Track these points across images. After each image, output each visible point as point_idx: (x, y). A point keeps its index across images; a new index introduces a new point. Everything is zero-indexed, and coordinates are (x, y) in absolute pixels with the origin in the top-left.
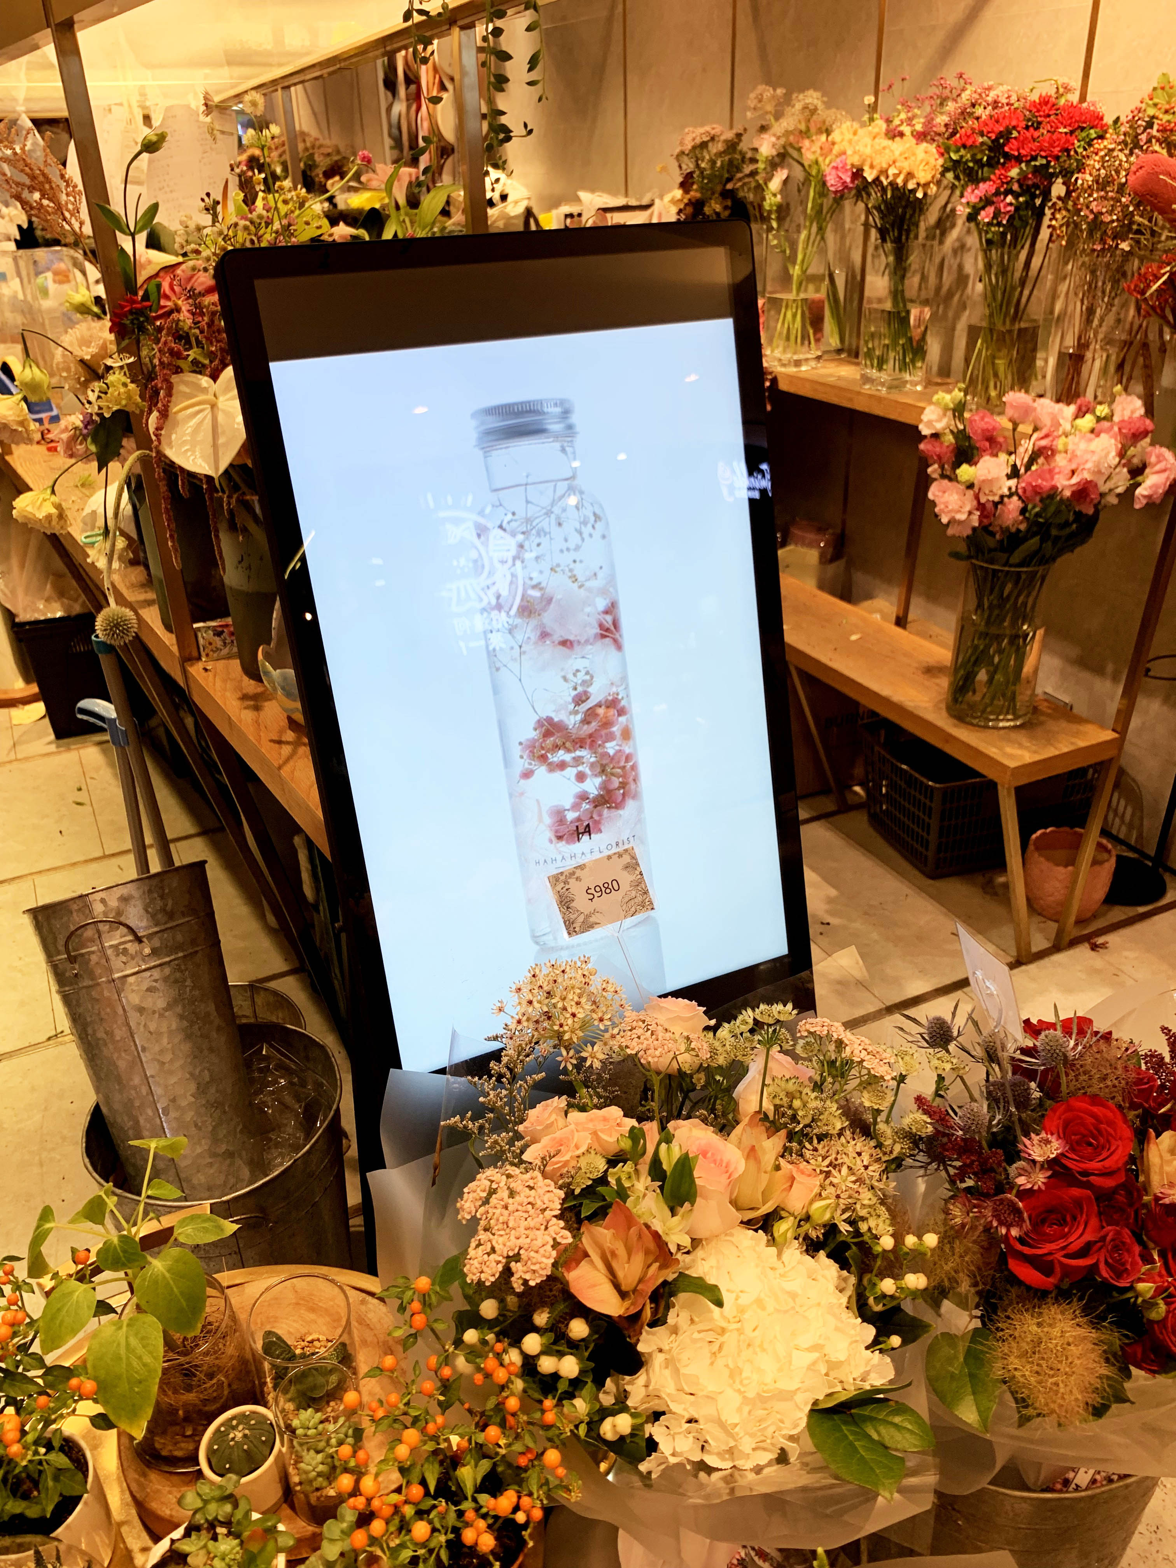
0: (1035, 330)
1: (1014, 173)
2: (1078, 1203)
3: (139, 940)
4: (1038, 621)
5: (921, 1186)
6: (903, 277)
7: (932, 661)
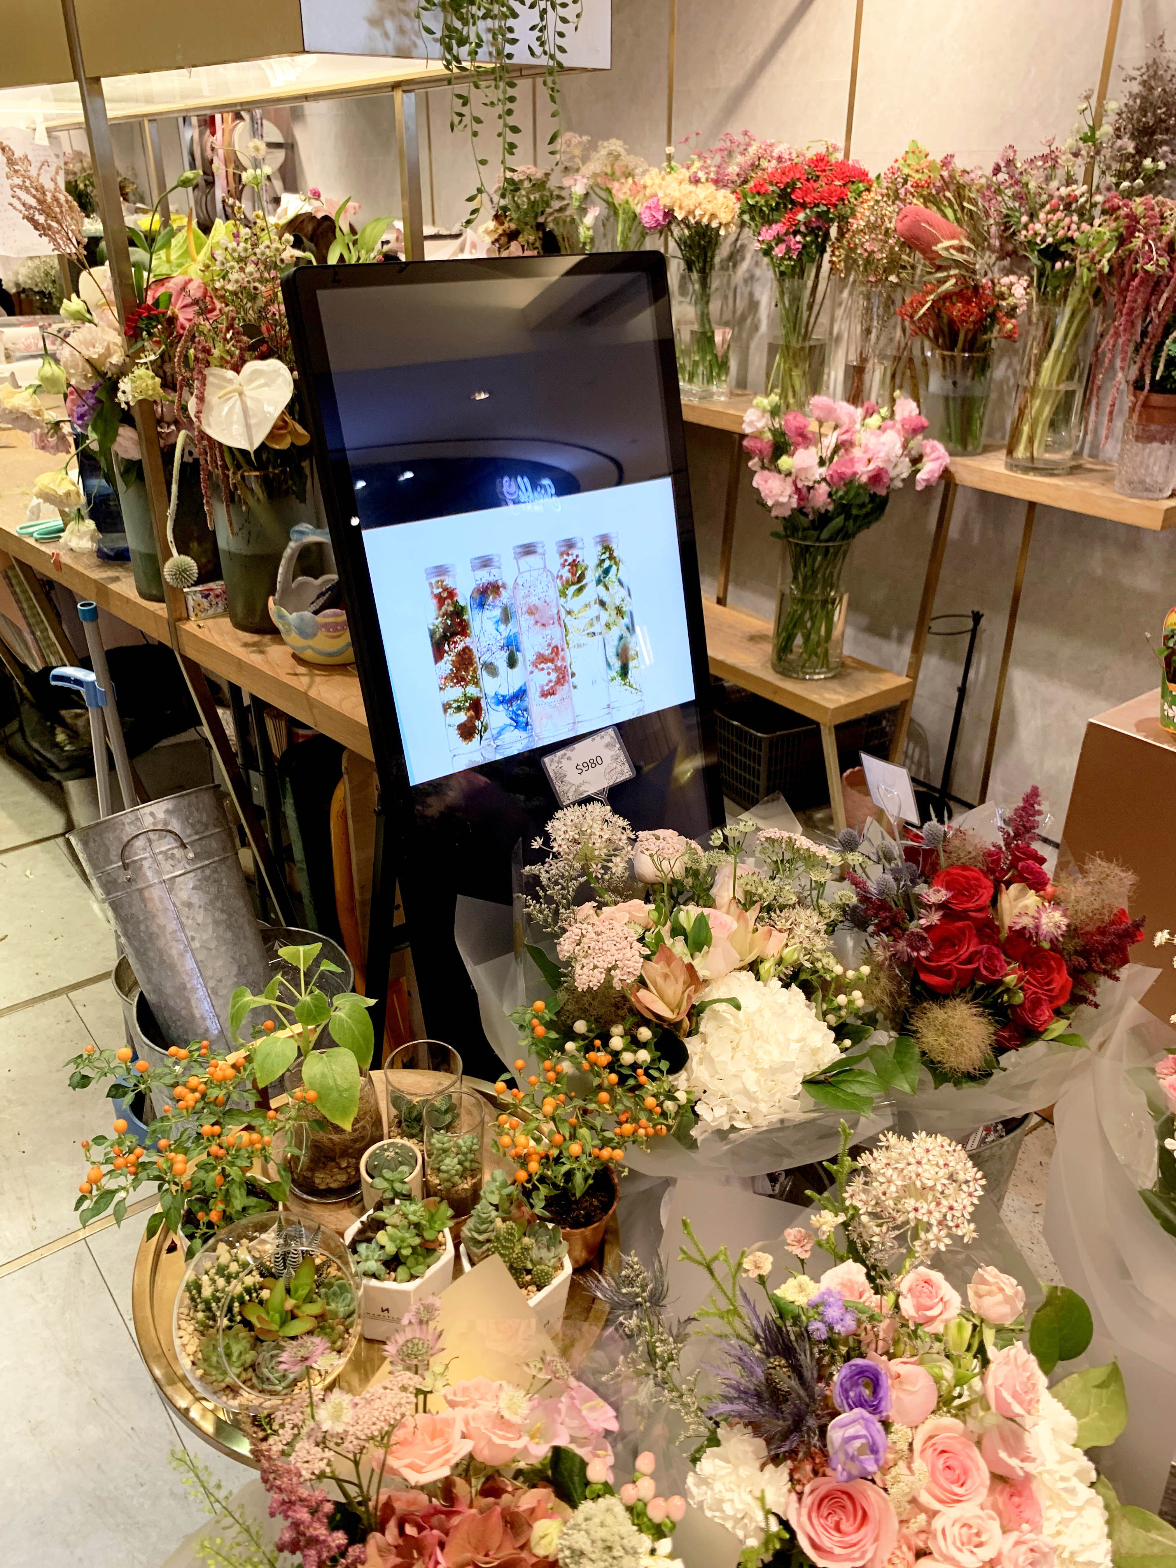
0: (822, 346)
1: (801, 217)
2: (962, 931)
3: (184, 846)
4: (842, 589)
5: (850, 943)
6: (707, 302)
7: (753, 632)
